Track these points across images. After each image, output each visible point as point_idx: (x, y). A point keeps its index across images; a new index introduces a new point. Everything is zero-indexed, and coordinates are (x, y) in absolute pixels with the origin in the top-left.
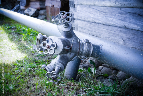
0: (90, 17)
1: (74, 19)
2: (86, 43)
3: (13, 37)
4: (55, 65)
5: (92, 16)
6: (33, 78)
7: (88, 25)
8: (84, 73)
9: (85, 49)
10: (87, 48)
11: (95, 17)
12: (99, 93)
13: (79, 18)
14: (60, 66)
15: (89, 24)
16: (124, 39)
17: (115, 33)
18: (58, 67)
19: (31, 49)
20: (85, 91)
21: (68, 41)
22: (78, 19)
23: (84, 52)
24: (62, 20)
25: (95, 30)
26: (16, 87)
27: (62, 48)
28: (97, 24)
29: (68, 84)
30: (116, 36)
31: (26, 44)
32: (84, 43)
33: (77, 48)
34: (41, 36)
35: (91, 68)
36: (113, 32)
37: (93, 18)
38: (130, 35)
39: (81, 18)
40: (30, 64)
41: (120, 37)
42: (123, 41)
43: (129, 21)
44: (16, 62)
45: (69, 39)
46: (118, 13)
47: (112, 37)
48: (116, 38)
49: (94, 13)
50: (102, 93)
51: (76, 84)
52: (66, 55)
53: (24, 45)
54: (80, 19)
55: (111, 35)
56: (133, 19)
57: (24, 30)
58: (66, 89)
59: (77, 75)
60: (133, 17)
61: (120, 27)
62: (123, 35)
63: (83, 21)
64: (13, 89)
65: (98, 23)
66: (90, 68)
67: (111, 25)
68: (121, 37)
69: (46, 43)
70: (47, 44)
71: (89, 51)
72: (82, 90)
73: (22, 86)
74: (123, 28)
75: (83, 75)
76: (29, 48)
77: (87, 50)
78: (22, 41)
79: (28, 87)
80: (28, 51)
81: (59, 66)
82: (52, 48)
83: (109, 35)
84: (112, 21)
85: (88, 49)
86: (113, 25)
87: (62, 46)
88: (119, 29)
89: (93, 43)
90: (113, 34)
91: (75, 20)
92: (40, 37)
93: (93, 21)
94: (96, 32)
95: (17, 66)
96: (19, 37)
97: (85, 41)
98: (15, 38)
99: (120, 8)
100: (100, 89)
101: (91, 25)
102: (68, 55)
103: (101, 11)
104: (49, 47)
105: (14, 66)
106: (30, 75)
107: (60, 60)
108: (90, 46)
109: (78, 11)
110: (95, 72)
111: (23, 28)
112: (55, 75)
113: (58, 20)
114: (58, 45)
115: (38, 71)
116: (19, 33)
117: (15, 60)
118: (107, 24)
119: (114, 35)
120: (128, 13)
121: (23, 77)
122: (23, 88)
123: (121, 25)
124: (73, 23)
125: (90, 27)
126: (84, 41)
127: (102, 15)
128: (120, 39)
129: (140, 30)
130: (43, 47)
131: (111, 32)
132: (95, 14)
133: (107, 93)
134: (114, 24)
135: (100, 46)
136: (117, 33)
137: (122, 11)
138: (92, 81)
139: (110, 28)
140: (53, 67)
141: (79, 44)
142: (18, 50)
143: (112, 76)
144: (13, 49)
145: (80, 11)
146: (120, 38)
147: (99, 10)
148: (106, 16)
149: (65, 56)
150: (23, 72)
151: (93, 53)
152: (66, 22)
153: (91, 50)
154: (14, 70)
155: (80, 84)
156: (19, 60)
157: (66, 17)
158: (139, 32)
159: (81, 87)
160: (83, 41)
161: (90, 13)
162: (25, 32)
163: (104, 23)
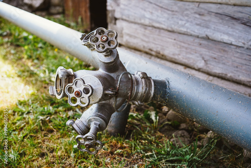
0: (144, 17)
1: (116, 19)
2: (142, 79)
3: (7, 52)
4: (90, 121)
5: (148, 15)
6: (50, 136)
7: (141, 30)
8: (138, 120)
9: (141, 89)
10: (144, 88)
11: (154, 18)
12: (166, 161)
13: (124, 17)
14: (99, 123)
15: (143, 30)
16: (207, 58)
17: (190, 46)
18: (95, 124)
19: (42, 75)
20: (142, 158)
21: (111, 77)
22: (123, 19)
23: (139, 95)
24: (100, 45)
25: (154, 40)
26: (21, 155)
27: (102, 93)
28: (158, 30)
29: (112, 146)
30: (192, 53)
31: (32, 65)
32: (140, 79)
33: (127, 89)
34: (64, 72)
35: (149, 112)
36: (186, 45)
37: (150, 19)
38: (217, 52)
39: (129, 17)
40: (42, 109)
41: (198, 55)
42: (203, 61)
43: (214, 28)
44: (17, 105)
45: (112, 75)
46: (195, 13)
47: (184, 54)
48: (191, 56)
49: (151, 11)
50: (172, 161)
51: (125, 145)
52: (107, 101)
53: (28, 67)
54: (127, 19)
55: (183, 51)
56: (221, 24)
57: (26, 39)
58: (109, 155)
59: (127, 126)
60: (221, 21)
61: (198, 37)
62: (204, 51)
63: (132, 22)
64: (16, 159)
65: (158, 28)
66: (147, 111)
67: (183, 32)
68: (201, 55)
69: (74, 87)
70: (76, 89)
71: (149, 93)
72: (137, 156)
73: (32, 153)
74: (203, 38)
75: (137, 125)
76: (38, 73)
77: (144, 90)
78: (24, 60)
79: (42, 155)
80: (36, 80)
81: (96, 122)
82: (84, 95)
83: (179, 50)
84: (183, 26)
85: (146, 89)
86: (186, 33)
87: (102, 89)
88: (197, 40)
89: (154, 78)
90: (186, 48)
91: (118, 22)
92: (62, 75)
93: (150, 25)
94: (155, 44)
95: (19, 112)
96: (17, 52)
97: (141, 75)
98: (11, 54)
99: (198, 4)
100: (168, 154)
101: (147, 31)
102: (112, 102)
103: (164, 7)
104: (78, 94)
105: (14, 112)
106: (43, 130)
107: (98, 112)
108: (150, 83)
109: (122, 6)
110: (156, 119)
111: (25, 34)
112: (91, 139)
113: (94, 45)
114: (94, 88)
115: (57, 122)
116: (18, 43)
117: (15, 101)
118: (176, 31)
119: (188, 51)
120: (213, 14)
121: (31, 136)
122: (34, 158)
123: (200, 33)
124: (115, 26)
125: (144, 35)
126: (139, 75)
127: (166, 15)
128: (198, 59)
129: (233, 43)
130: (67, 93)
131: (183, 44)
132: (153, 12)
133: (179, 161)
134: (189, 31)
135: (167, 83)
136: (193, 48)
137: (202, 8)
138: (153, 138)
139: (181, 37)
140: (85, 124)
141: (131, 81)
142: (18, 79)
143: (186, 125)
144: (9, 76)
145: (127, 6)
146: (198, 57)
147: (161, 5)
148: (173, 18)
149: (107, 104)
150: (31, 125)
151: (154, 95)
152: (108, 49)
153: (151, 90)
154: (15, 121)
155: (133, 145)
156: (22, 100)
157: (107, 39)
158: (232, 47)
159: (134, 150)
160: (137, 76)
161: (145, 10)
162: (28, 42)
163: (170, 29)
